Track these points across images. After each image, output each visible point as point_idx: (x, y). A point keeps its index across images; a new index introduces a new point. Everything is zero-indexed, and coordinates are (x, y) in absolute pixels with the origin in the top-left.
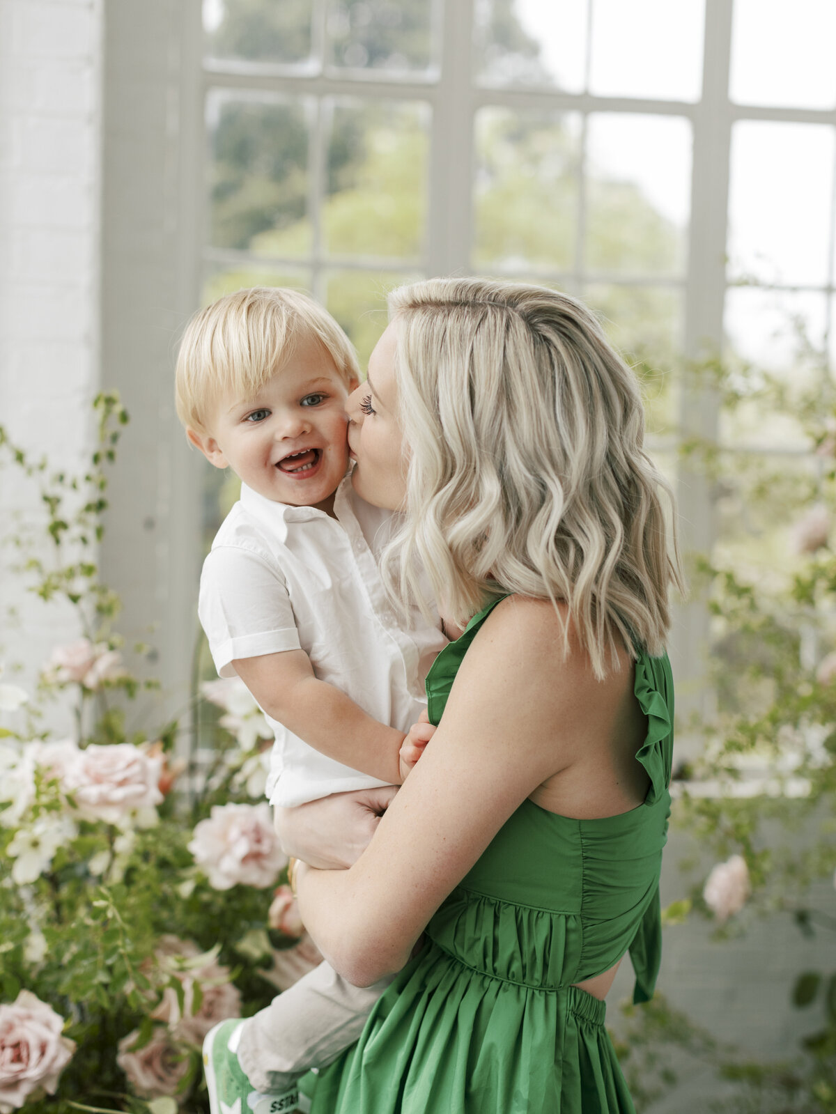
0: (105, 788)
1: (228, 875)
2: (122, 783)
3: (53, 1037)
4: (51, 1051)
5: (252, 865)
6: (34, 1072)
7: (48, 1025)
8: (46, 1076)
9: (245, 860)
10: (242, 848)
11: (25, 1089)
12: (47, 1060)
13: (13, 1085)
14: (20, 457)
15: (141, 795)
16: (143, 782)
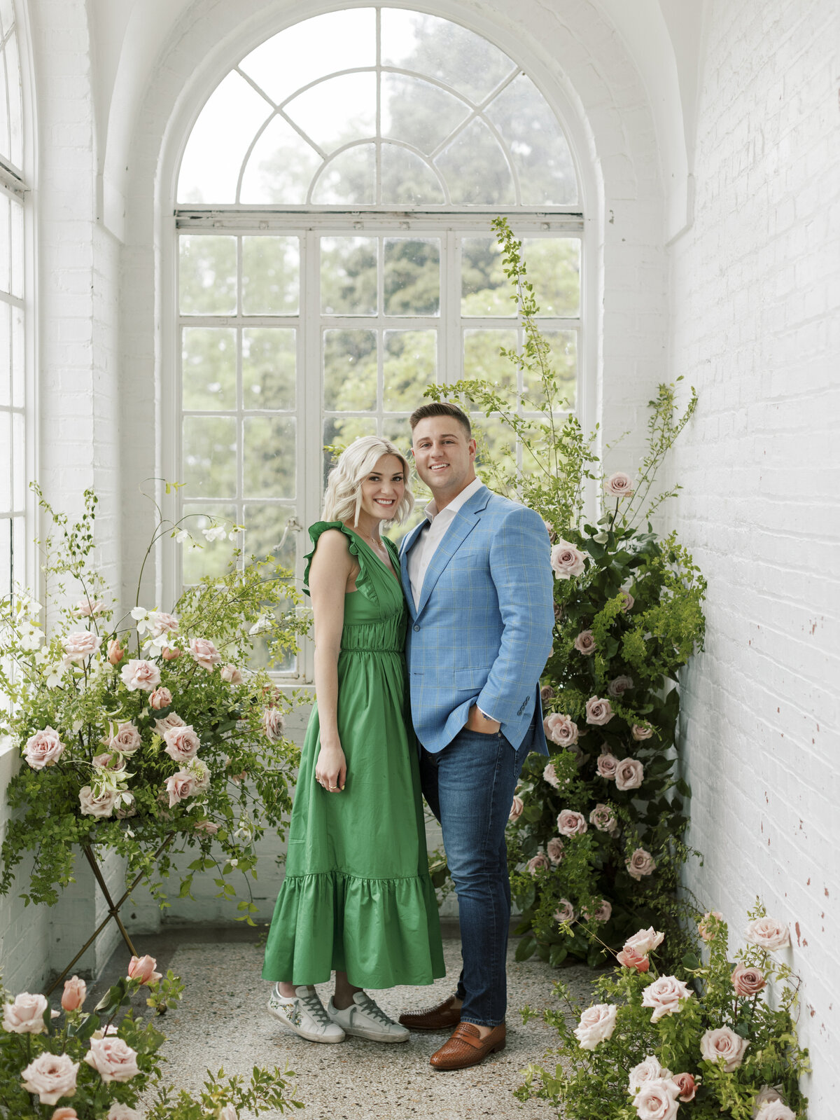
0: (77, 646)
1: (133, 685)
2: (85, 643)
3: (57, 741)
4: (56, 746)
5: (144, 681)
6: (49, 753)
7: (56, 737)
8: (54, 755)
9: (140, 679)
10: (139, 674)
11: (46, 759)
12: (53, 749)
13: (42, 758)
14: (56, 518)
15: (91, 648)
16: (93, 644)
